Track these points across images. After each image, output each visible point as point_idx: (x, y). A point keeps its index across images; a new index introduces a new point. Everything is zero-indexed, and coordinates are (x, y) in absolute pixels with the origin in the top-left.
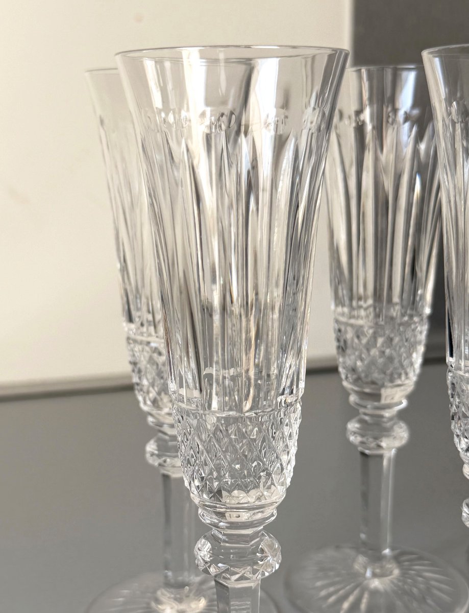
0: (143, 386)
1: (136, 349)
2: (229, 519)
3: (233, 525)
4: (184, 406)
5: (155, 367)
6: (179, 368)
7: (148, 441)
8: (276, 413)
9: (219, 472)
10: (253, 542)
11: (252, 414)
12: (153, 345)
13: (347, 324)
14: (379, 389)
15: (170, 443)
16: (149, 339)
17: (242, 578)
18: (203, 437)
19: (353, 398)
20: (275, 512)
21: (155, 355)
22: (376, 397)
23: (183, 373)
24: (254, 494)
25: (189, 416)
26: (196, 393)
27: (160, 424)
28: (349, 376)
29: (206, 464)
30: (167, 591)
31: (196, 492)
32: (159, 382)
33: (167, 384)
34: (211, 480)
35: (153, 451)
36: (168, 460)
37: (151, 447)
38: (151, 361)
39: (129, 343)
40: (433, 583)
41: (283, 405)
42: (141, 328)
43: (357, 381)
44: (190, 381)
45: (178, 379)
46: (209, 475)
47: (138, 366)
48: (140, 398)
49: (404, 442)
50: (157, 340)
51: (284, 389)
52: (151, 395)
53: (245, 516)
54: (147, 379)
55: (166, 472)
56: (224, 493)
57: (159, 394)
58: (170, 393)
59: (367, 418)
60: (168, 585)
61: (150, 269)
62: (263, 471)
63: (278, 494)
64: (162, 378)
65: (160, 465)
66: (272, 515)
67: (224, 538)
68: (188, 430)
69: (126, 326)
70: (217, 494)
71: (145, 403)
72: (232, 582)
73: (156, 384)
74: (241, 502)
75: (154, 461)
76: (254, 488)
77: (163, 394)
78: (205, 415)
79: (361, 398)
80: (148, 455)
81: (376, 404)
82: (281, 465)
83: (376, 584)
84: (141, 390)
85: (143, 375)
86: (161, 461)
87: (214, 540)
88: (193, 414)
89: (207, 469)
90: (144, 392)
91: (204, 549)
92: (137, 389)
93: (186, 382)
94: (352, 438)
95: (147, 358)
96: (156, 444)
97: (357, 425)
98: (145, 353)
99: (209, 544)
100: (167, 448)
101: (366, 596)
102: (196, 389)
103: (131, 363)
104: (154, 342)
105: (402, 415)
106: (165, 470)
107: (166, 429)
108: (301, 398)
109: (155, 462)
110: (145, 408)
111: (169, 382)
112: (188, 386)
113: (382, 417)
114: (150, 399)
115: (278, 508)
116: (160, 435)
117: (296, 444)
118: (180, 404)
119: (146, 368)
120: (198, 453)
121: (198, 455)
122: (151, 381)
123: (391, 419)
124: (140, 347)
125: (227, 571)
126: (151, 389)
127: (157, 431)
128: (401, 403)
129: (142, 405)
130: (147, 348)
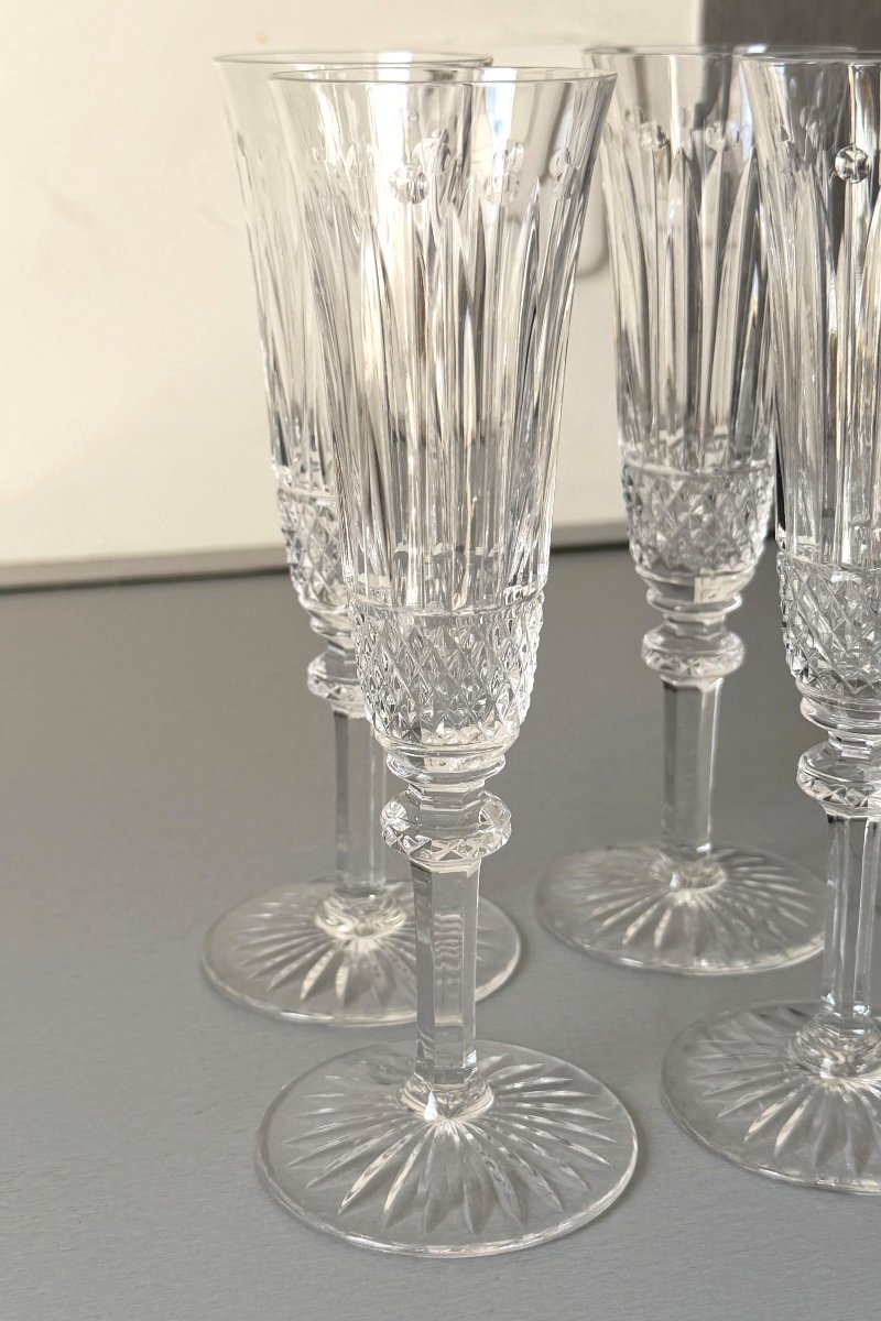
0: (304, 569)
1: (293, 509)
2: (429, 769)
3: (437, 778)
4: (365, 599)
5: (323, 539)
6: (359, 542)
7: (312, 659)
8: (503, 612)
9: (416, 700)
10: (469, 806)
11: (470, 611)
12: (320, 503)
13: (642, 472)
14: (693, 580)
15: (347, 663)
16: (315, 494)
17: (450, 856)
18: (394, 647)
19: (652, 595)
20: (503, 759)
21: (324, 520)
22: (687, 591)
23: (363, 550)
24: (469, 732)
25: (373, 615)
26: (384, 581)
27: (332, 632)
28: (645, 557)
29: (397, 687)
30: (340, 901)
31: (382, 729)
32: (329, 563)
33: (341, 566)
34: (405, 713)
35: (320, 675)
36: (344, 690)
37: (316, 668)
38: (317, 528)
39: (281, 499)
40: (784, 900)
41: (515, 599)
42: (301, 476)
43: (658, 564)
44: (375, 565)
45: (356, 559)
46: (401, 704)
47: (296, 536)
48: (300, 589)
49: (735, 666)
50: (327, 494)
51: (515, 577)
52: (316, 584)
53: (453, 765)
54: (311, 559)
55: (340, 710)
56: (423, 731)
57: (330, 582)
58: (345, 580)
59: (674, 626)
60: (342, 892)
61: (318, 377)
62: (482, 698)
63: (506, 732)
64: (335, 556)
65: (330, 696)
66: (498, 764)
67: (426, 799)
68: (372, 635)
69: (277, 470)
70: (414, 731)
71: (307, 596)
72: (435, 863)
73: (324, 567)
74: (449, 743)
75: (320, 689)
76: (467, 725)
77: (336, 583)
78: (397, 613)
79: (666, 595)
80: (311, 682)
81: (687, 603)
82: (510, 690)
83: (685, 897)
84: (301, 575)
85: (305, 551)
86: (332, 691)
87: (410, 801)
88: (379, 612)
89: (398, 694)
90: (304, 579)
91: (394, 816)
92: (294, 574)
93: (369, 564)
94: (649, 660)
95: (311, 524)
96: (324, 664)
97: (660, 639)
98: (308, 517)
99: (403, 809)
100: (341, 670)
101: (667, 917)
102: (384, 574)
103: (283, 531)
104: (323, 498)
105: (734, 623)
106: (339, 706)
107: (340, 638)
108: (544, 589)
109: (322, 691)
110: (307, 605)
111: (344, 563)
112: (371, 570)
113: (701, 624)
114: (315, 592)
115: (507, 754)
116: (331, 648)
117: (535, 660)
118: (360, 597)
119: (309, 539)
120: (386, 670)
121: (385, 674)
122: (316, 561)
123: (715, 628)
124: (300, 506)
125: (428, 845)
126: (316, 573)
127: (325, 642)
128: (732, 602)
129: (301, 599)
130: (311, 509)
